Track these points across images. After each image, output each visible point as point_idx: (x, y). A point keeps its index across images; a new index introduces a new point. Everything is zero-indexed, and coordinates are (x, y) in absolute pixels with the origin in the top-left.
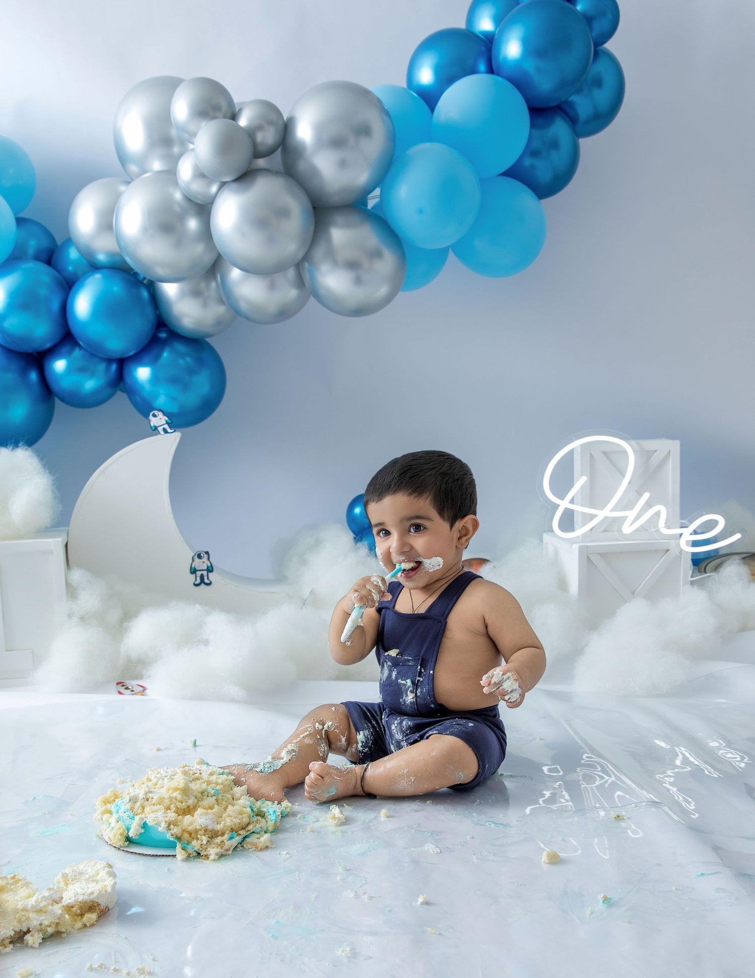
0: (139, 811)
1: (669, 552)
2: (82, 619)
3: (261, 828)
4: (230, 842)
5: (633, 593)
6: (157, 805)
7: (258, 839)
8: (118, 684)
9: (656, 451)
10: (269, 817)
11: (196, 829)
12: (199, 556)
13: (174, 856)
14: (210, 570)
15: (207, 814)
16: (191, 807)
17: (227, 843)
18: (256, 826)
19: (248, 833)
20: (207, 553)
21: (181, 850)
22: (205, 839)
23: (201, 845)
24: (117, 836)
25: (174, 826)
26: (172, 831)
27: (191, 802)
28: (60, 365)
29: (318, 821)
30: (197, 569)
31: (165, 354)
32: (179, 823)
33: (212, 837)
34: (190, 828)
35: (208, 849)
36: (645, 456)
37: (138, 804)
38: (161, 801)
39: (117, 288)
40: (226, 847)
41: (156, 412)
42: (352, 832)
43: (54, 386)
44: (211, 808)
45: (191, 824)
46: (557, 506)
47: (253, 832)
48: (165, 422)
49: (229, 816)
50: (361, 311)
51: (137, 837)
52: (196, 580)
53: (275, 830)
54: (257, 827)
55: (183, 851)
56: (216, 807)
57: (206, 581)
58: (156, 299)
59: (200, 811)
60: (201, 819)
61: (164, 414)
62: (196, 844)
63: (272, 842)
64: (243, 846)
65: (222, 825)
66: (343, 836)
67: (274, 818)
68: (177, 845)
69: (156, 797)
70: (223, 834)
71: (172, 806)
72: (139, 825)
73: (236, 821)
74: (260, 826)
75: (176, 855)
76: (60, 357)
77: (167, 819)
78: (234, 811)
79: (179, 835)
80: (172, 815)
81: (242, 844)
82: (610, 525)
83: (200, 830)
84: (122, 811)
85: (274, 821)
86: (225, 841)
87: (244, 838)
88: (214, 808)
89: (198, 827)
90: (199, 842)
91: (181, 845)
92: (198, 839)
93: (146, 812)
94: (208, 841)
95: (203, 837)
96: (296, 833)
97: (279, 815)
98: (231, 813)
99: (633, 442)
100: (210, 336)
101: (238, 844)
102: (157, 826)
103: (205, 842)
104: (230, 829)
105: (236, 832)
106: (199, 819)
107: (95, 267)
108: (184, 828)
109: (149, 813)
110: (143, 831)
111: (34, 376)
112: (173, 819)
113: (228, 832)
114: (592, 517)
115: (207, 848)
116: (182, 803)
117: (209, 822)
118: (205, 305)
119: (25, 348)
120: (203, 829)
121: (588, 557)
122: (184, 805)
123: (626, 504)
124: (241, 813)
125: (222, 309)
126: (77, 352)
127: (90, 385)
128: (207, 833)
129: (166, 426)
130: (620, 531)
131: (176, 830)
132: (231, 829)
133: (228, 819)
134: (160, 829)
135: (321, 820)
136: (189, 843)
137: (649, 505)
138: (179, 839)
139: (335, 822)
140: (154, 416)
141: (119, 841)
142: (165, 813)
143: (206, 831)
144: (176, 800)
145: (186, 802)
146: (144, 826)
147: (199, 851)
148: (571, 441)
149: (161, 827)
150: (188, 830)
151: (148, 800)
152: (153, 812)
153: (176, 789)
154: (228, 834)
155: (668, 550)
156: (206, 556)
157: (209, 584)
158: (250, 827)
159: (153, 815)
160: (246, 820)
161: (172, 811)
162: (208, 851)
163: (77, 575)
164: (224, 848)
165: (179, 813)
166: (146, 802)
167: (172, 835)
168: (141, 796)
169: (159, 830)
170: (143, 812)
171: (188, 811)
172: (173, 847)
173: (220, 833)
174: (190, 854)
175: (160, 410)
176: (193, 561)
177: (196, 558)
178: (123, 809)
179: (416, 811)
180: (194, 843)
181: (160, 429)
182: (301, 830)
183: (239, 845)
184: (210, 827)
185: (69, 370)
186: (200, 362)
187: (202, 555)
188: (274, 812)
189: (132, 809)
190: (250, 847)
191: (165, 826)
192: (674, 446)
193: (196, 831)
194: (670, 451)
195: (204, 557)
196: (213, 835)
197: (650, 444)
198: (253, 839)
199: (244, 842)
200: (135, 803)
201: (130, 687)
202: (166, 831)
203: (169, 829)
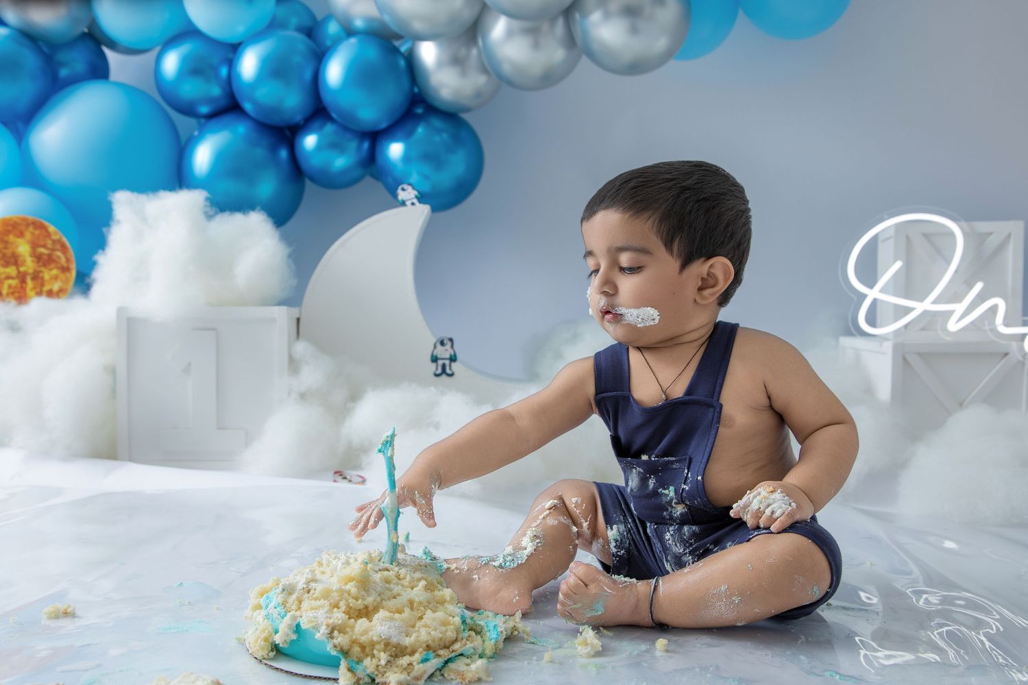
0: (294, 607)
1: (1008, 356)
2: (302, 396)
3: (474, 649)
4: (421, 665)
5: (961, 405)
6: (320, 600)
7: (467, 665)
8: (336, 473)
9: (991, 234)
10: (488, 634)
11: (372, 641)
12: (442, 343)
13: (336, 680)
14: (453, 359)
15: (392, 619)
16: (371, 608)
17: (416, 667)
18: (465, 644)
19: (453, 655)
20: (451, 340)
21: (346, 670)
22: (383, 658)
23: (378, 666)
24: (259, 642)
25: (340, 633)
26: (335, 641)
27: (370, 600)
28: (310, 141)
29: (560, 647)
30: (439, 356)
31: (420, 130)
32: (348, 629)
33: (396, 656)
34: (363, 639)
35: (387, 674)
36: (976, 242)
37: (294, 596)
38: (326, 595)
39: (372, 53)
40: (414, 674)
41: (405, 186)
42: (613, 668)
43: (304, 165)
44: (400, 611)
45: (366, 632)
46: (864, 296)
47: (461, 655)
48: (413, 196)
49: (426, 626)
50: (636, 68)
51: (286, 646)
52: (437, 369)
53: (496, 656)
54: (467, 646)
55: (349, 674)
56: (407, 610)
57: (448, 371)
58: (412, 67)
59: (382, 614)
60: (382, 626)
61: (414, 188)
62: (369, 665)
63: (488, 672)
64: (443, 675)
65: (413, 638)
66: (598, 673)
67: (494, 636)
68: (342, 663)
69: (318, 588)
70: (412, 653)
71: (342, 604)
72: (290, 627)
73: (436, 634)
74: (472, 645)
75: (338, 679)
76: (310, 132)
77: (331, 621)
78: (434, 619)
79: (346, 648)
80: (339, 616)
81: (442, 672)
82: (931, 321)
83: (379, 643)
84: (271, 605)
85: (493, 641)
86: (415, 663)
87: (446, 662)
88: (404, 612)
89: (375, 639)
90: (375, 661)
91: (348, 664)
92: (373, 656)
93: (302, 609)
94: (388, 661)
95: (382, 654)
96: (526, 662)
97: (502, 632)
98: (429, 622)
99: (963, 223)
100: (467, 110)
101: (436, 671)
102: (314, 630)
103: (383, 662)
104: (424, 645)
105: (434, 652)
106: (379, 627)
107: (350, 32)
108: (354, 637)
109: (306, 611)
110: (294, 637)
111: (284, 154)
112: (340, 622)
113: (421, 650)
114: (908, 310)
115: (385, 672)
116: (357, 601)
117: (393, 632)
118: (464, 73)
119: (275, 120)
120: (384, 641)
121: (904, 359)
122: (359, 604)
123: (953, 295)
124: (444, 623)
125: (481, 80)
126: (329, 128)
127: (340, 162)
128: (388, 648)
129: (415, 201)
130: (945, 329)
131: (340, 639)
132: (428, 646)
133: (423, 631)
134: (318, 636)
135: (565, 645)
136: (359, 661)
137: (981, 298)
138: (345, 653)
139: (586, 651)
140: (403, 189)
141: (262, 651)
142: (330, 611)
143: (387, 645)
144: (349, 595)
145: (364, 599)
146: (297, 629)
147: (373, 676)
148: (882, 220)
149: (319, 632)
150: (361, 641)
151: (309, 592)
152: (312, 609)
153: (351, 579)
154: (421, 652)
155: (1006, 354)
156: (449, 344)
157: (451, 375)
158: (457, 646)
159: (310, 614)
160: (451, 634)
161: (340, 610)
162: (386, 678)
163: (301, 347)
164: (412, 675)
165: (352, 615)
166: (306, 595)
167: (335, 647)
168: (301, 585)
169: (316, 637)
170: (299, 608)
171: (366, 613)
172: (336, 666)
173: (409, 650)
174: (359, 679)
175: (410, 184)
176: (435, 347)
177: (439, 346)
178: (274, 603)
179: (710, 646)
180: (367, 661)
181: (408, 203)
182: (535, 658)
183: (438, 673)
184: (394, 640)
185: (319, 147)
186: (457, 140)
187: (445, 342)
188: (495, 626)
189: (284, 604)
190: (453, 677)
191: (326, 631)
192: (1015, 228)
193: (373, 644)
194: (1009, 235)
195: (447, 344)
196: (398, 651)
197: (983, 226)
198: (460, 665)
199: (446, 669)
200: (290, 594)
201: (348, 477)
202: (326, 640)
203: (332, 638)
